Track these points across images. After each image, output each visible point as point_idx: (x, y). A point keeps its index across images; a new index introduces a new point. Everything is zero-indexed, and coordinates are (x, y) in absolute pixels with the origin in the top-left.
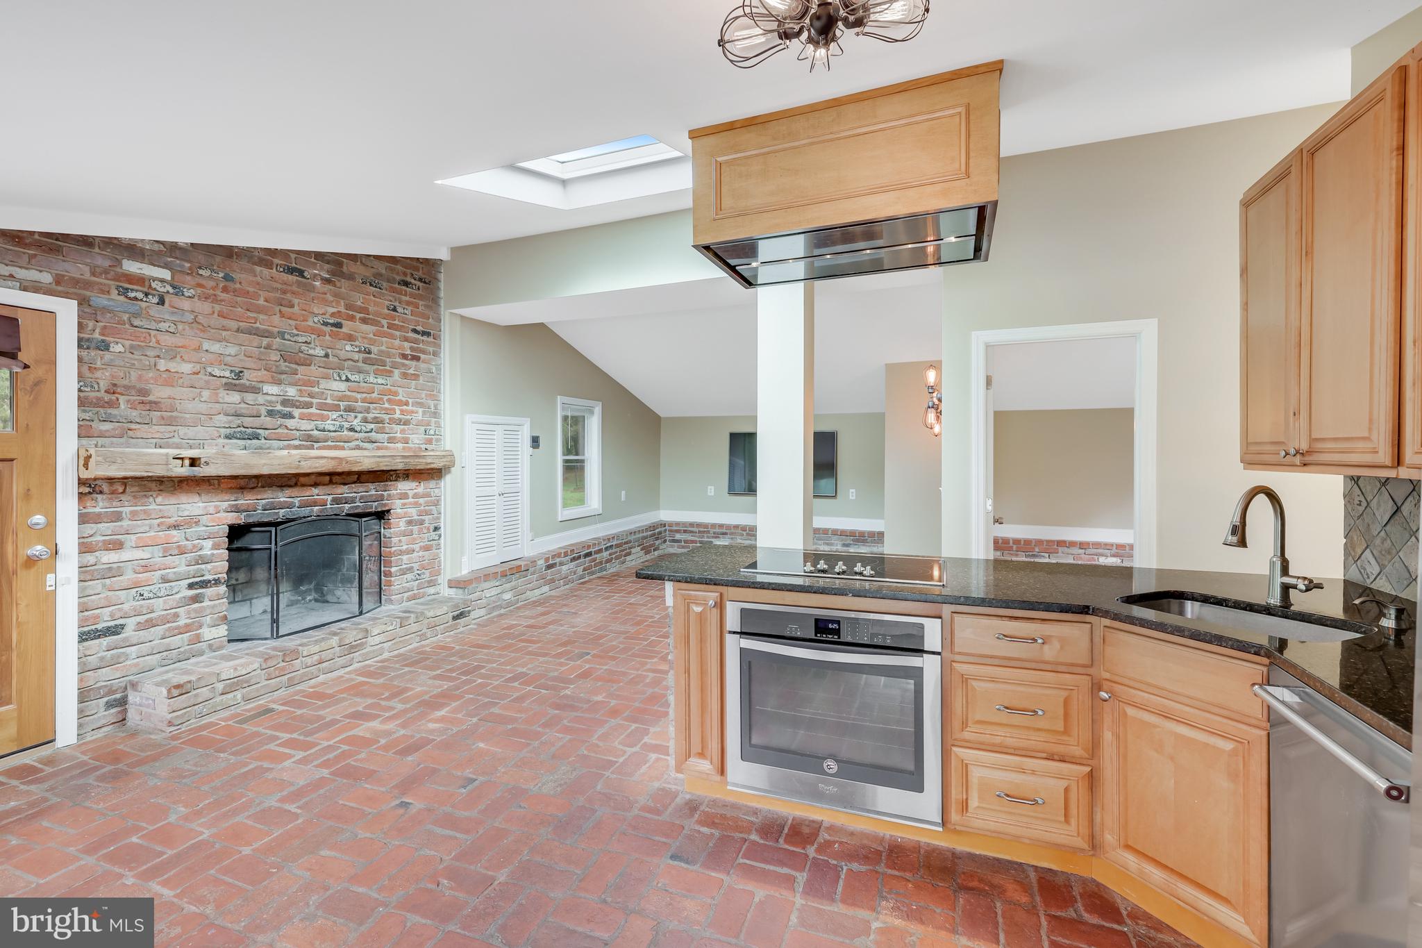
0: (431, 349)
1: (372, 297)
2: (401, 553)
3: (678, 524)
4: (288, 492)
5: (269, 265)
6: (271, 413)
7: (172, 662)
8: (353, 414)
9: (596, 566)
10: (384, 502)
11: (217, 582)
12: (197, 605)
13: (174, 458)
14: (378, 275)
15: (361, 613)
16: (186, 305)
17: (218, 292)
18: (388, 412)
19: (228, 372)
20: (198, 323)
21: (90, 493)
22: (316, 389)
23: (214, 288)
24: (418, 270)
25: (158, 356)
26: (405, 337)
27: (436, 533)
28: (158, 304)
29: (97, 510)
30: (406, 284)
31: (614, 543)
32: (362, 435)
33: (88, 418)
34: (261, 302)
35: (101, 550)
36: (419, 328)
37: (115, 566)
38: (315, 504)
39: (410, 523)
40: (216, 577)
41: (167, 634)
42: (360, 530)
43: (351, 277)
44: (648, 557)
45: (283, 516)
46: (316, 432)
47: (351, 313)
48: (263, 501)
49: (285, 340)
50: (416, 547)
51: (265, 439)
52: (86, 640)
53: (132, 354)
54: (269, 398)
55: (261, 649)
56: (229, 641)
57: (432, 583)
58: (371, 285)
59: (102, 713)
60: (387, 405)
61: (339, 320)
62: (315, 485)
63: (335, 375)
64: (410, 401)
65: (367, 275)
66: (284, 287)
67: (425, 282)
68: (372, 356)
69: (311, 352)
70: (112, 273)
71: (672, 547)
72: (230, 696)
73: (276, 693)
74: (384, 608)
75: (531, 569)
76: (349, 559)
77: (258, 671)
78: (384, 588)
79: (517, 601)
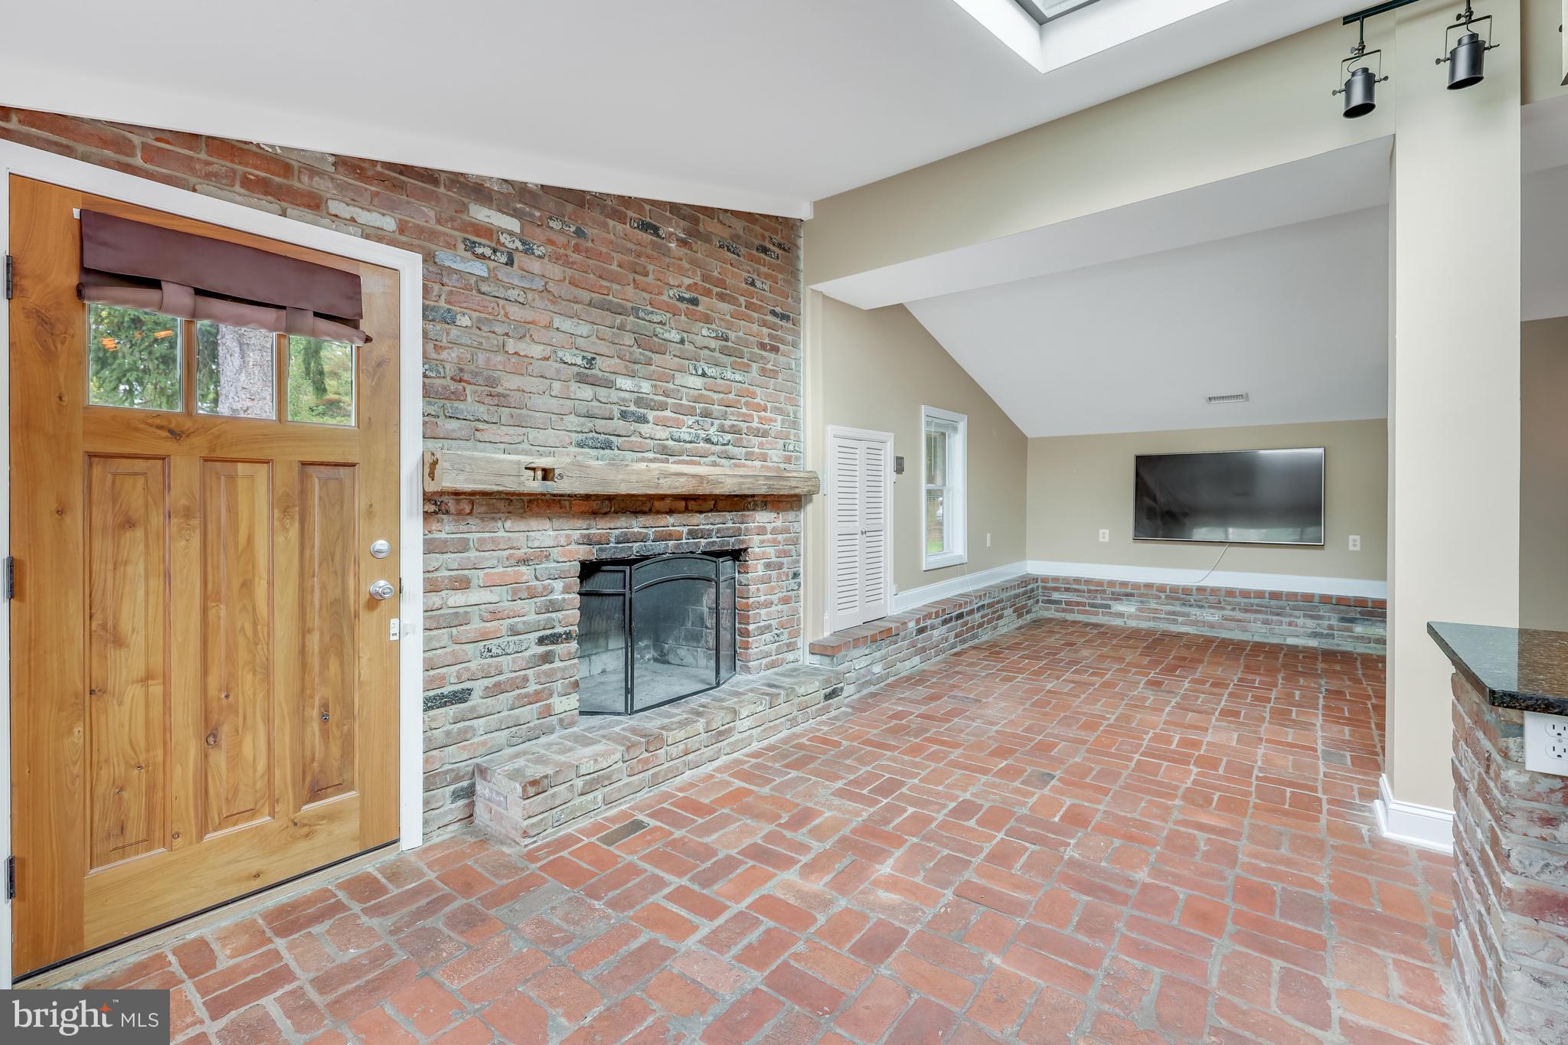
0: (790, 338)
1: (729, 266)
2: (760, 606)
3: (1056, 579)
4: (643, 520)
5: (621, 218)
6: (624, 415)
7: (521, 740)
8: (709, 420)
9: (968, 631)
10: (741, 538)
11: (568, 636)
12: (547, 666)
13: (526, 468)
14: (735, 237)
15: (718, 684)
16: (536, 266)
17: (569, 252)
18: (746, 419)
19: (580, 358)
20: (549, 292)
21: (435, 512)
22: (670, 385)
23: (565, 246)
24: (777, 234)
25: (507, 334)
26: (763, 320)
27: (795, 580)
28: (506, 264)
29: (443, 535)
30: (765, 250)
31: (986, 602)
32: (719, 448)
33: (433, 413)
34: (614, 267)
35: (447, 589)
36: (778, 310)
37: (461, 610)
38: (669, 537)
39: (768, 566)
40: (567, 629)
41: (517, 704)
42: (717, 575)
43: (707, 239)
44: (1021, 622)
45: (637, 552)
46: (671, 443)
47: (708, 286)
48: (617, 531)
49: (639, 318)
50: (775, 598)
51: (619, 449)
52: (431, 708)
53: (480, 329)
54: (623, 394)
55: (617, 729)
56: (582, 713)
57: (791, 647)
58: (729, 250)
59: (449, 806)
60: (744, 410)
61: (695, 295)
62: (671, 512)
63: (691, 367)
64: (769, 405)
65: (725, 236)
66: (638, 248)
67: (784, 249)
68: (730, 344)
69: (667, 336)
70: (459, 221)
71: (1047, 609)
72: (590, 797)
73: (638, 794)
74: (740, 678)
75: (902, 634)
76: (695, 610)
77: (620, 764)
78: (739, 651)
79: (888, 676)
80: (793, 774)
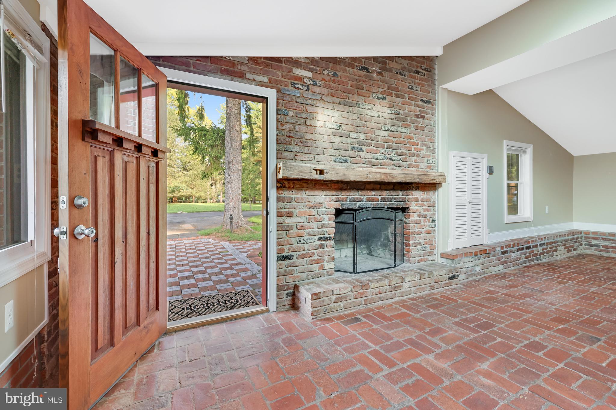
0: (430, 112)
1: (400, 81)
2: (415, 233)
3: (595, 233)
4: (361, 193)
5: (352, 66)
6: (353, 149)
7: (312, 278)
8: (391, 150)
9: (533, 256)
10: (406, 202)
11: (330, 239)
12: (322, 250)
13: (313, 170)
14: (404, 68)
15: (395, 266)
16: (317, 90)
17: (331, 83)
18: (408, 149)
19: (335, 126)
20: (323, 100)
21: (281, 187)
22: (373, 136)
23: (329, 81)
24: (424, 64)
25: (307, 118)
26: (417, 104)
27: (433, 223)
28: (307, 90)
29: (283, 196)
30: (418, 72)
31: (546, 242)
32: (395, 162)
33: (280, 149)
34: (349, 87)
35: (285, 216)
36: (424, 99)
37: (290, 224)
38: (372, 200)
39: (419, 216)
40: (330, 236)
41: (310, 263)
42: (395, 218)
43: (390, 70)
44: (569, 254)
45: (359, 206)
46: (373, 160)
47: (390, 91)
48: (350, 197)
49: (360, 108)
50: (423, 231)
51: (351, 163)
52: (279, 260)
53: (297, 117)
54: (352, 140)
55: (350, 279)
56: (336, 271)
57: (431, 254)
58: (400, 74)
59: (285, 298)
60: (407, 145)
61: (385, 96)
62: (373, 190)
63: (382, 127)
64: (420, 142)
65: (399, 68)
66: (359, 78)
67: (428, 71)
68: (401, 116)
69: (371, 114)
70: (289, 76)
72: (338, 304)
73: (358, 307)
74: (406, 265)
75: (493, 253)
76: (385, 234)
77: (351, 293)
78: (405, 253)
79: (484, 273)
80: (432, 310)
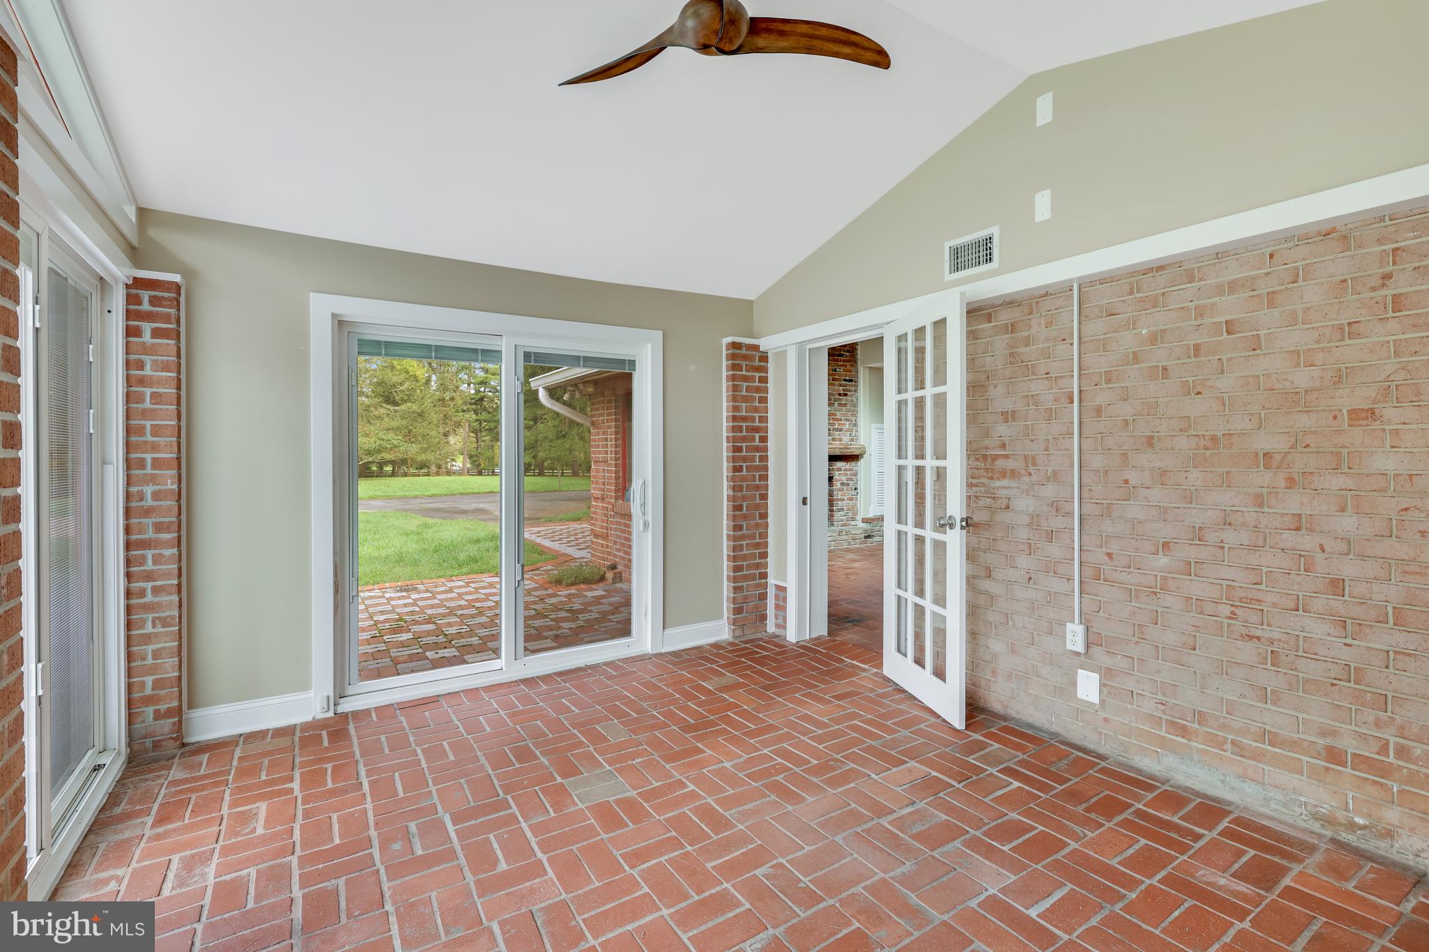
0: (853, 389)
2: (838, 500)
26: (840, 384)
27: (856, 491)
30: (841, 355)
36: (847, 378)
39: (842, 484)
50: (846, 499)
57: (853, 519)
64: (843, 418)
67: (850, 353)
